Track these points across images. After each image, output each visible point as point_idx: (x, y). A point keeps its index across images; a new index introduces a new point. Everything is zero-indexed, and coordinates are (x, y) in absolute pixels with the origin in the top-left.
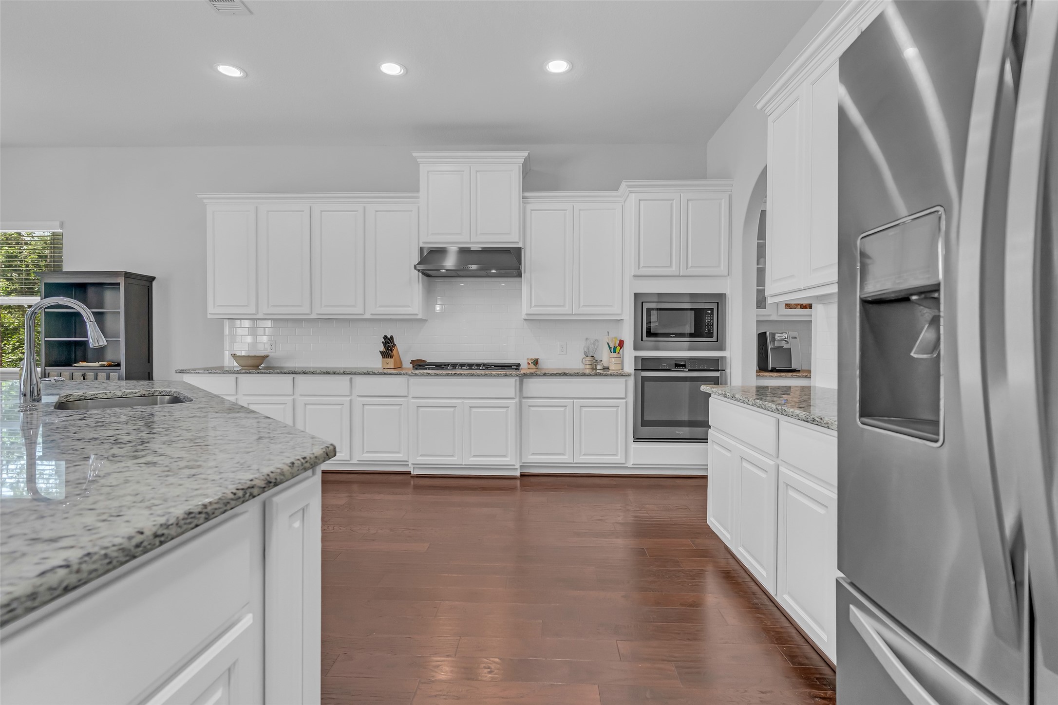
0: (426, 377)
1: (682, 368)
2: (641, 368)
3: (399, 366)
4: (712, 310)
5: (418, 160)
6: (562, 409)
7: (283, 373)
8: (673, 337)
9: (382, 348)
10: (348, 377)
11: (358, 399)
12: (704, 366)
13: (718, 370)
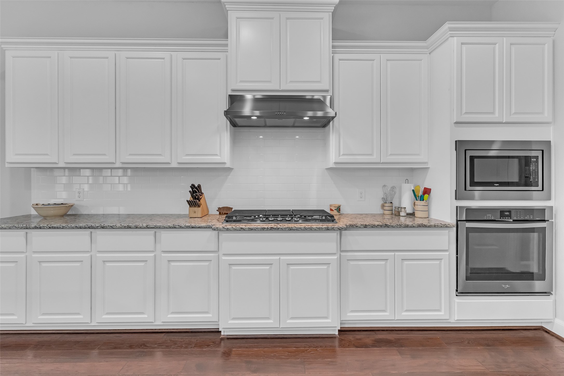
0: (240, 232)
1: (508, 219)
2: (465, 219)
3: (206, 214)
4: (537, 157)
5: (227, 6)
6: (383, 263)
7: (78, 228)
8: (497, 186)
9: (189, 197)
10: (152, 232)
11: (163, 255)
12: (530, 217)
13: (544, 221)
